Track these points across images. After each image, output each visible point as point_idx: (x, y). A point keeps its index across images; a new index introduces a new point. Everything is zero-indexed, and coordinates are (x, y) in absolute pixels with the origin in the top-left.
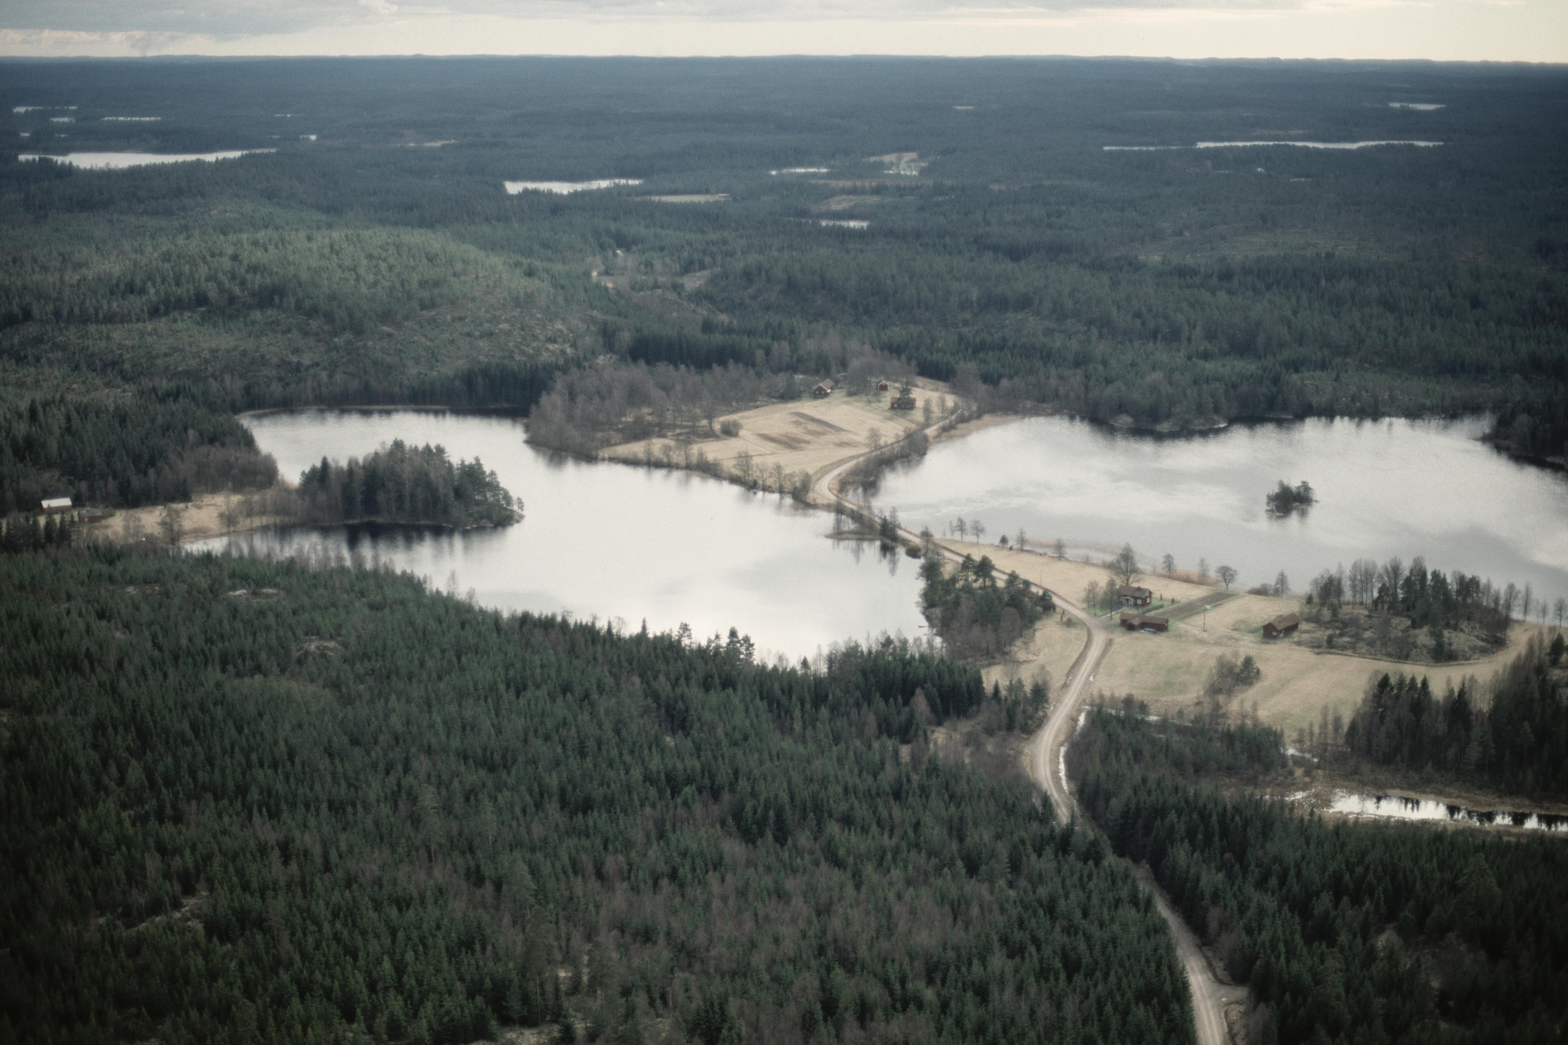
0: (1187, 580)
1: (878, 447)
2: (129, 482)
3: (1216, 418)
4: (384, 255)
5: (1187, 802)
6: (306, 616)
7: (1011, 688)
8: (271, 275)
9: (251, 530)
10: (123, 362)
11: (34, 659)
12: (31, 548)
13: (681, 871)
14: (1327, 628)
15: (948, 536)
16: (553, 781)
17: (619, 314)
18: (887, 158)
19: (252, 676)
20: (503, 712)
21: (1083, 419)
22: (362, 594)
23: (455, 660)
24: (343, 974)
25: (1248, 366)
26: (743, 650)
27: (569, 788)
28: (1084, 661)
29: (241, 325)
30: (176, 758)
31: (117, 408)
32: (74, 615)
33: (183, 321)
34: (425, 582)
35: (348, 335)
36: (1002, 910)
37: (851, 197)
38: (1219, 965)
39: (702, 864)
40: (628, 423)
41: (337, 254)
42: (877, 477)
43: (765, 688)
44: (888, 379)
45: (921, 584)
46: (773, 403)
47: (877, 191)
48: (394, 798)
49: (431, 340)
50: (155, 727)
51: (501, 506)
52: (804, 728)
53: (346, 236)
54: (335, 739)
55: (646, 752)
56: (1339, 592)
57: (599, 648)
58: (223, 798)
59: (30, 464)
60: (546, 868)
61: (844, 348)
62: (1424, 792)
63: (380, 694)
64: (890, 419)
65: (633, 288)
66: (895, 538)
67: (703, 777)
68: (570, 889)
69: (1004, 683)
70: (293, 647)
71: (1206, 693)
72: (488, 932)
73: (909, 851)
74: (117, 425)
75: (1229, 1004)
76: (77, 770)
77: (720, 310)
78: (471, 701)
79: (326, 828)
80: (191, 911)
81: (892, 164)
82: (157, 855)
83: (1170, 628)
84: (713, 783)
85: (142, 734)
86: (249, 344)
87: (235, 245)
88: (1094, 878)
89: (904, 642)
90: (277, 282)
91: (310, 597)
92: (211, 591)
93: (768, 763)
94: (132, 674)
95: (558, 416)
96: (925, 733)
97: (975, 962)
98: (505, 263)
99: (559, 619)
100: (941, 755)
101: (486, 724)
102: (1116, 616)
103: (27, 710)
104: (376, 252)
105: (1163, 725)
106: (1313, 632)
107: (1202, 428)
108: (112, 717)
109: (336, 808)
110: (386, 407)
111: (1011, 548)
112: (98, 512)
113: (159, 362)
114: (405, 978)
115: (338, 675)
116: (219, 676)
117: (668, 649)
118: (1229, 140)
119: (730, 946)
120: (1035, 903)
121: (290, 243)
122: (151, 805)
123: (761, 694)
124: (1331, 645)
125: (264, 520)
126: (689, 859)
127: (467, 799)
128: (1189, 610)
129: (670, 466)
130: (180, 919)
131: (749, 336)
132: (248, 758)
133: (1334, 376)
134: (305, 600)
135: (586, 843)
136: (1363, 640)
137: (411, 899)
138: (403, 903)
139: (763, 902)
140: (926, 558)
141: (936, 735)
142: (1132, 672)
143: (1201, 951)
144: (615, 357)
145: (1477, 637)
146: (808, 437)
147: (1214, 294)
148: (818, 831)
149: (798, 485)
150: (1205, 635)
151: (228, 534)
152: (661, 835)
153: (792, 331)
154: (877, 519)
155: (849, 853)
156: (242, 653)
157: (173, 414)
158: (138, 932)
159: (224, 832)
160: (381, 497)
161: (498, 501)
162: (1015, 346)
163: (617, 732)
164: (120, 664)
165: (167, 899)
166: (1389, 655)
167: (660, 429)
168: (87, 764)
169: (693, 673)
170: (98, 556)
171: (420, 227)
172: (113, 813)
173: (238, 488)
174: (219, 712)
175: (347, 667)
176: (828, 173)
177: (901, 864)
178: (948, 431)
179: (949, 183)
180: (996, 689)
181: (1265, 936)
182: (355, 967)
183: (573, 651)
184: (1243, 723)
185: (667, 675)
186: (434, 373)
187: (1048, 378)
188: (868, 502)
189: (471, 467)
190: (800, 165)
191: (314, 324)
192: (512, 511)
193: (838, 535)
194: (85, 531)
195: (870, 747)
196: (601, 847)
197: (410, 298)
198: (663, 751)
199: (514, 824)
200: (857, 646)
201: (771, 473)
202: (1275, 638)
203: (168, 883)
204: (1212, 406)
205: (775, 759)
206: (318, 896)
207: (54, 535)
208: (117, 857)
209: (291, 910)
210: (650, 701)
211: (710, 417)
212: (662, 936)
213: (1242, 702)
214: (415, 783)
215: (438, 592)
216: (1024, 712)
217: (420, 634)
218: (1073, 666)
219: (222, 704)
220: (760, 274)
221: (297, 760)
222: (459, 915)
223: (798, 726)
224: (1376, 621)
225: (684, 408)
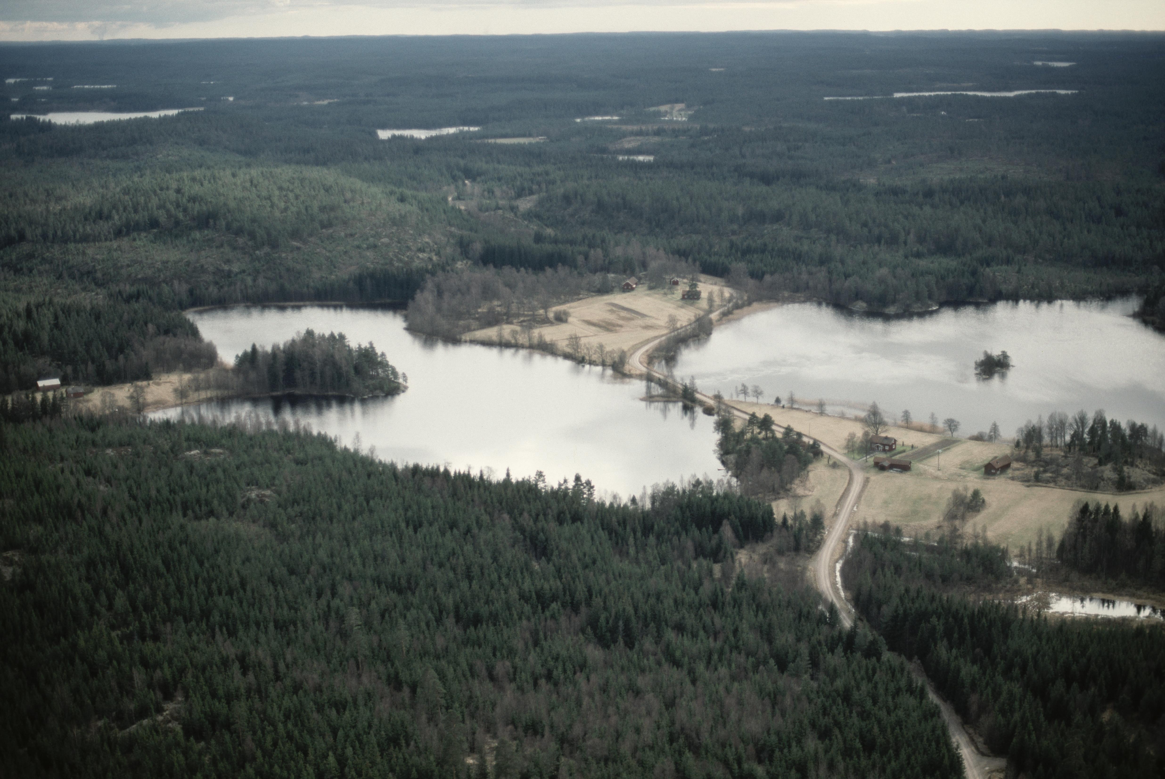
0: (921, 430)
1: (675, 329)
2: (104, 366)
3: (930, 302)
4: (291, 187)
5: (943, 608)
6: (247, 471)
7: (795, 518)
8: (206, 204)
9: (199, 401)
10: (96, 271)
11: (37, 510)
12: (30, 419)
13: (555, 673)
14: (1033, 466)
15: (735, 398)
16: (449, 601)
17: (471, 230)
18: (663, 108)
19: (207, 519)
20: (406, 545)
21: (828, 304)
22: (288, 451)
23: (365, 504)
24: (296, 766)
25: (950, 263)
26: (585, 490)
27: (462, 606)
28: (848, 495)
29: (185, 242)
30: (152, 588)
31: (92, 308)
32: (67, 472)
33: (140, 240)
34: (336, 441)
35: (267, 249)
36: (810, 701)
37: (638, 138)
38: (980, 740)
39: (571, 666)
40: (483, 313)
41: (256, 187)
42: (675, 352)
43: (606, 521)
44: (678, 276)
45: (717, 437)
46: (592, 296)
47: (658, 133)
48: (326, 617)
49: (330, 251)
50: (135, 563)
51: (390, 380)
52: (637, 552)
53: (262, 173)
54: (276, 570)
55: (519, 575)
56: (1040, 438)
57: (476, 492)
58: (191, 620)
59: (27, 352)
60: (450, 673)
61: (644, 253)
62: (1120, 595)
63: (308, 532)
64: (682, 307)
65: (480, 210)
66: (694, 400)
67: (565, 595)
68: (470, 689)
69: (790, 514)
70: (239, 496)
71: (944, 519)
72: (410, 729)
73: (731, 652)
74: (93, 321)
75: (991, 772)
76: (75, 599)
77: (546, 225)
78: (380, 537)
79: (274, 644)
80: (171, 715)
81: (666, 112)
82: (142, 669)
83: (912, 468)
84: (573, 599)
85: (125, 570)
86: (192, 257)
87: (179, 181)
88: (878, 670)
89: (711, 483)
90: (211, 210)
91: (249, 456)
92: (172, 451)
93: (614, 583)
94: (114, 520)
95: (430, 309)
96: (732, 554)
97: (794, 744)
98: (383, 192)
99: (442, 469)
100: (746, 572)
101: (393, 555)
102: (871, 460)
103: (34, 551)
104: (285, 185)
105: (915, 546)
106: (1023, 469)
107: (920, 310)
108: (101, 556)
109: (281, 626)
110: (297, 304)
111: (783, 407)
112: (81, 389)
113: (123, 271)
114: (347, 770)
115: (275, 518)
116: (182, 520)
117: (529, 491)
118: (917, 91)
119: (601, 737)
120: (834, 694)
121: (220, 179)
122: (135, 626)
123: (602, 525)
124: (1037, 480)
125: (209, 394)
126: (561, 663)
127: (383, 616)
128: (926, 453)
129: (517, 346)
130: (162, 721)
131: (571, 245)
132: (209, 588)
133: (1017, 269)
134: (245, 458)
135: (479, 652)
136: (1062, 475)
137: (346, 702)
138: (340, 706)
139: (623, 698)
140: (719, 416)
141: (739, 556)
142: (886, 503)
143: (964, 728)
144: (470, 262)
145: (1149, 471)
146: (621, 322)
147: (921, 209)
148: (658, 637)
149: (617, 359)
150: (939, 473)
151: (181, 405)
152: (536, 643)
153: (603, 241)
154: (679, 386)
155: (683, 655)
156: (198, 501)
157: (135, 312)
158: (130, 733)
159: (194, 649)
160: (298, 374)
161: (388, 376)
162: (773, 250)
163: (495, 559)
164: (105, 512)
165: (152, 706)
166: (1083, 487)
167: (507, 318)
168: (83, 594)
169: (549, 511)
170: (82, 424)
171: (317, 165)
172: (105, 633)
173: (188, 368)
174: (185, 550)
175: (281, 510)
176: (619, 120)
177: (726, 663)
178: (727, 315)
179: (711, 126)
180: (785, 519)
181: (1017, 716)
182: (306, 761)
183: (456, 494)
184: (977, 543)
185: (530, 512)
186: (333, 277)
187: (800, 274)
188: (672, 373)
189: (366, 350)
190: (597, 114)
191: (241, 241)
192: (399, 383)
193: (650, 398)
194: (72, 405)
195: (690, 567)
196: (491, 655)
197: (313, 220)
198: (531, 574)
199: (422, 637)
200: (673, 487)
201: (596, 351)
202: (994, 474)
203: (152, 692)
204: (927, 293)
205: (618, 578)
206: (272, 701)
207: (48, 408)
208: (109, 672)
209: (251, 713)
210: (518, 533)
211: (546, 307)
212: (547, 730)
213: (975, 525)
214: (341, 604)
215: (346, 450)
216: (807, 536)
217: (337, 483)
218: (840, 500)
219: (186, 543)
220: (576, 198)
221: (248, 588)
222: (385, 716)
223: (632, 551)
224: (1070, 460)
225: (525, 301)
